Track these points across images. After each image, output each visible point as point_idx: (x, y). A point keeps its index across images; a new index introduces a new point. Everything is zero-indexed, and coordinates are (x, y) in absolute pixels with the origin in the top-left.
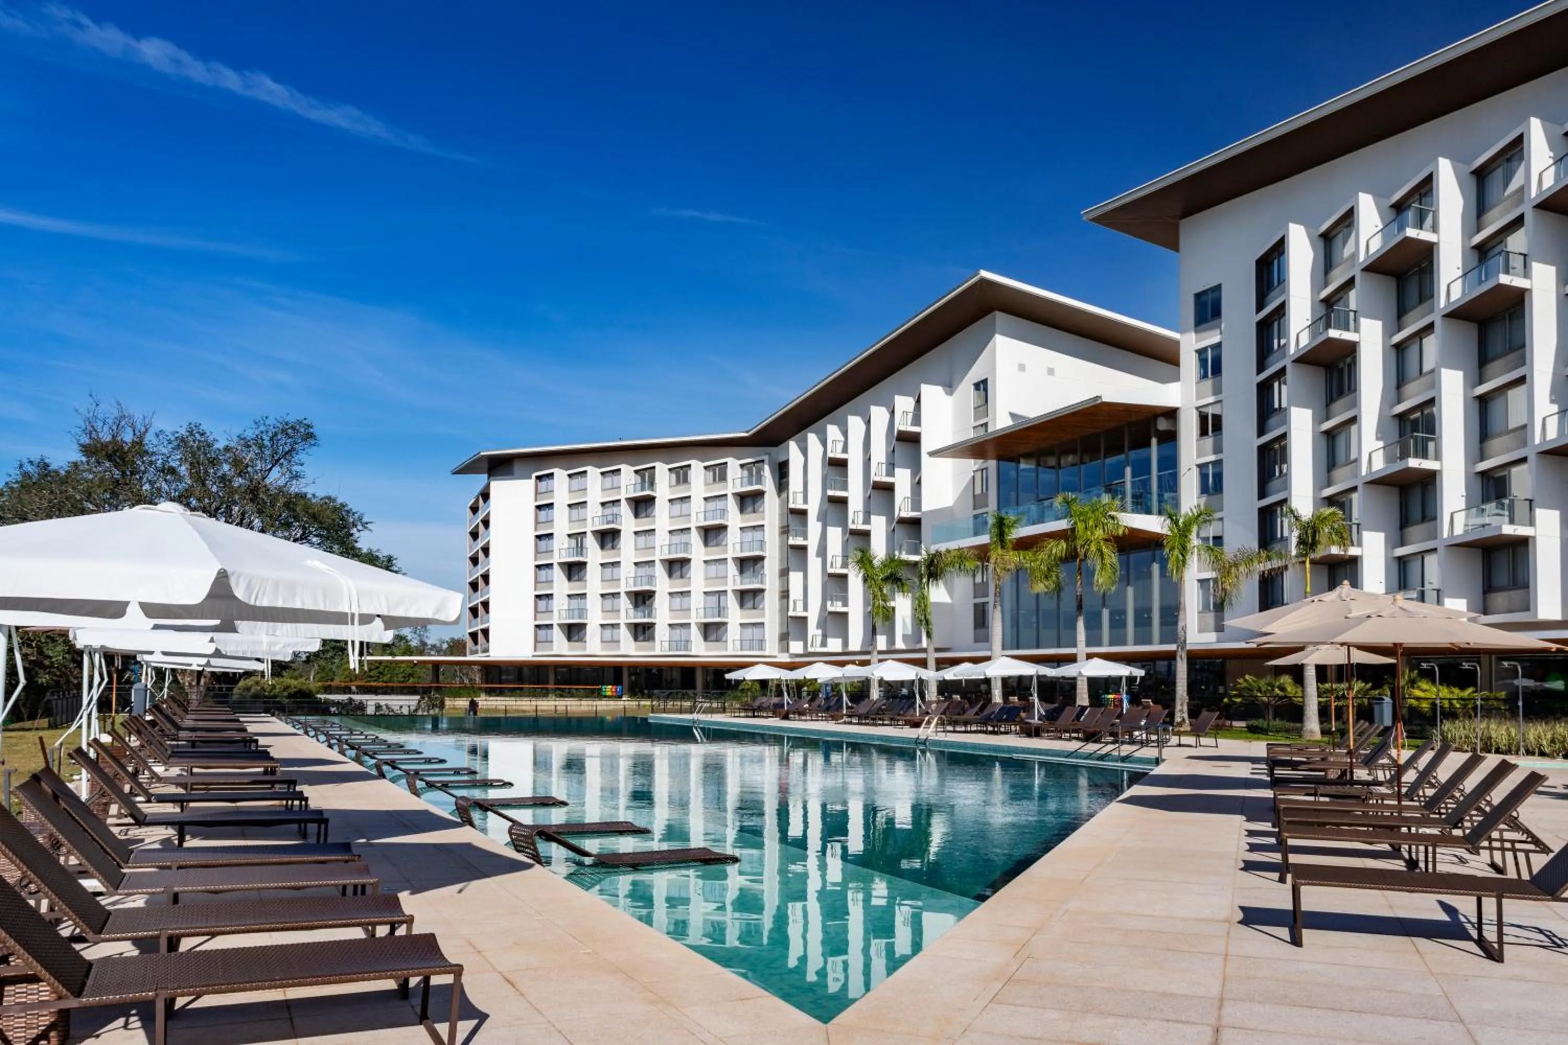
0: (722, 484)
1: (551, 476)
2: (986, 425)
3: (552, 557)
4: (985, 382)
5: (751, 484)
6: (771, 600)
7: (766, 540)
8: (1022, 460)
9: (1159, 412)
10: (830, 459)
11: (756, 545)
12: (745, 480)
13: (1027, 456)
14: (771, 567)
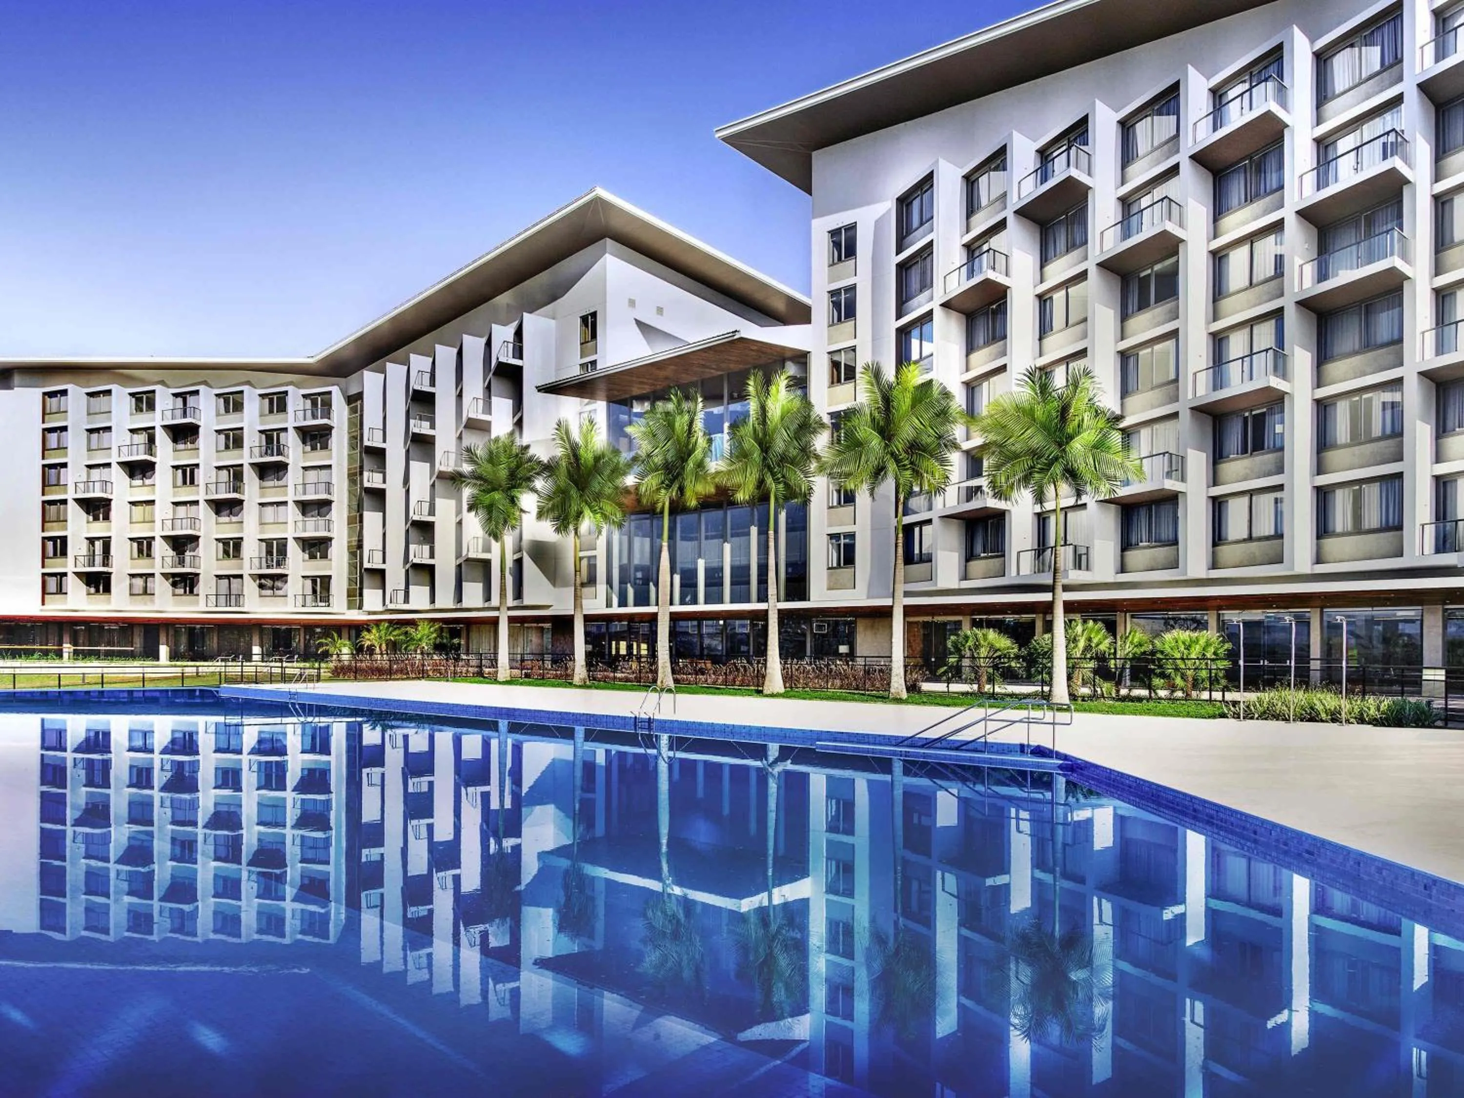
0: (281, 416)
1: (64, 393)
2: (594, 363)
3: (66, 492)
4: (594, 315)
5: (314, 417)
6: (339, 551)
7: (334, 482)
8: (635, 403)
9: (788, 354)
10: (415, 392)
11: (322, 487)
12: (309, 413)
13: (641, 398)
14: (339, 513)
